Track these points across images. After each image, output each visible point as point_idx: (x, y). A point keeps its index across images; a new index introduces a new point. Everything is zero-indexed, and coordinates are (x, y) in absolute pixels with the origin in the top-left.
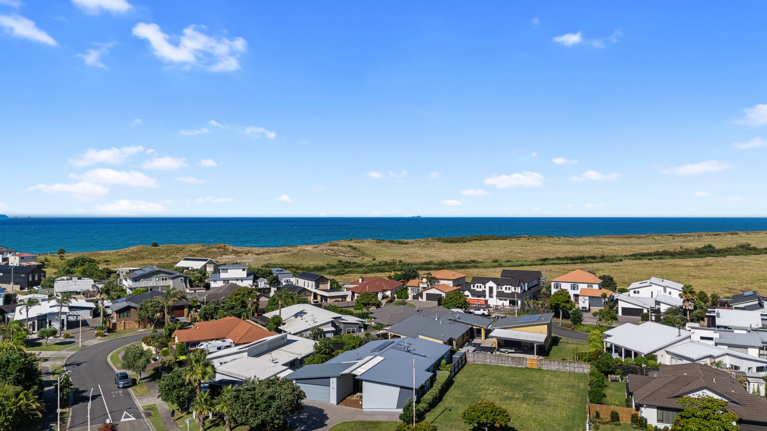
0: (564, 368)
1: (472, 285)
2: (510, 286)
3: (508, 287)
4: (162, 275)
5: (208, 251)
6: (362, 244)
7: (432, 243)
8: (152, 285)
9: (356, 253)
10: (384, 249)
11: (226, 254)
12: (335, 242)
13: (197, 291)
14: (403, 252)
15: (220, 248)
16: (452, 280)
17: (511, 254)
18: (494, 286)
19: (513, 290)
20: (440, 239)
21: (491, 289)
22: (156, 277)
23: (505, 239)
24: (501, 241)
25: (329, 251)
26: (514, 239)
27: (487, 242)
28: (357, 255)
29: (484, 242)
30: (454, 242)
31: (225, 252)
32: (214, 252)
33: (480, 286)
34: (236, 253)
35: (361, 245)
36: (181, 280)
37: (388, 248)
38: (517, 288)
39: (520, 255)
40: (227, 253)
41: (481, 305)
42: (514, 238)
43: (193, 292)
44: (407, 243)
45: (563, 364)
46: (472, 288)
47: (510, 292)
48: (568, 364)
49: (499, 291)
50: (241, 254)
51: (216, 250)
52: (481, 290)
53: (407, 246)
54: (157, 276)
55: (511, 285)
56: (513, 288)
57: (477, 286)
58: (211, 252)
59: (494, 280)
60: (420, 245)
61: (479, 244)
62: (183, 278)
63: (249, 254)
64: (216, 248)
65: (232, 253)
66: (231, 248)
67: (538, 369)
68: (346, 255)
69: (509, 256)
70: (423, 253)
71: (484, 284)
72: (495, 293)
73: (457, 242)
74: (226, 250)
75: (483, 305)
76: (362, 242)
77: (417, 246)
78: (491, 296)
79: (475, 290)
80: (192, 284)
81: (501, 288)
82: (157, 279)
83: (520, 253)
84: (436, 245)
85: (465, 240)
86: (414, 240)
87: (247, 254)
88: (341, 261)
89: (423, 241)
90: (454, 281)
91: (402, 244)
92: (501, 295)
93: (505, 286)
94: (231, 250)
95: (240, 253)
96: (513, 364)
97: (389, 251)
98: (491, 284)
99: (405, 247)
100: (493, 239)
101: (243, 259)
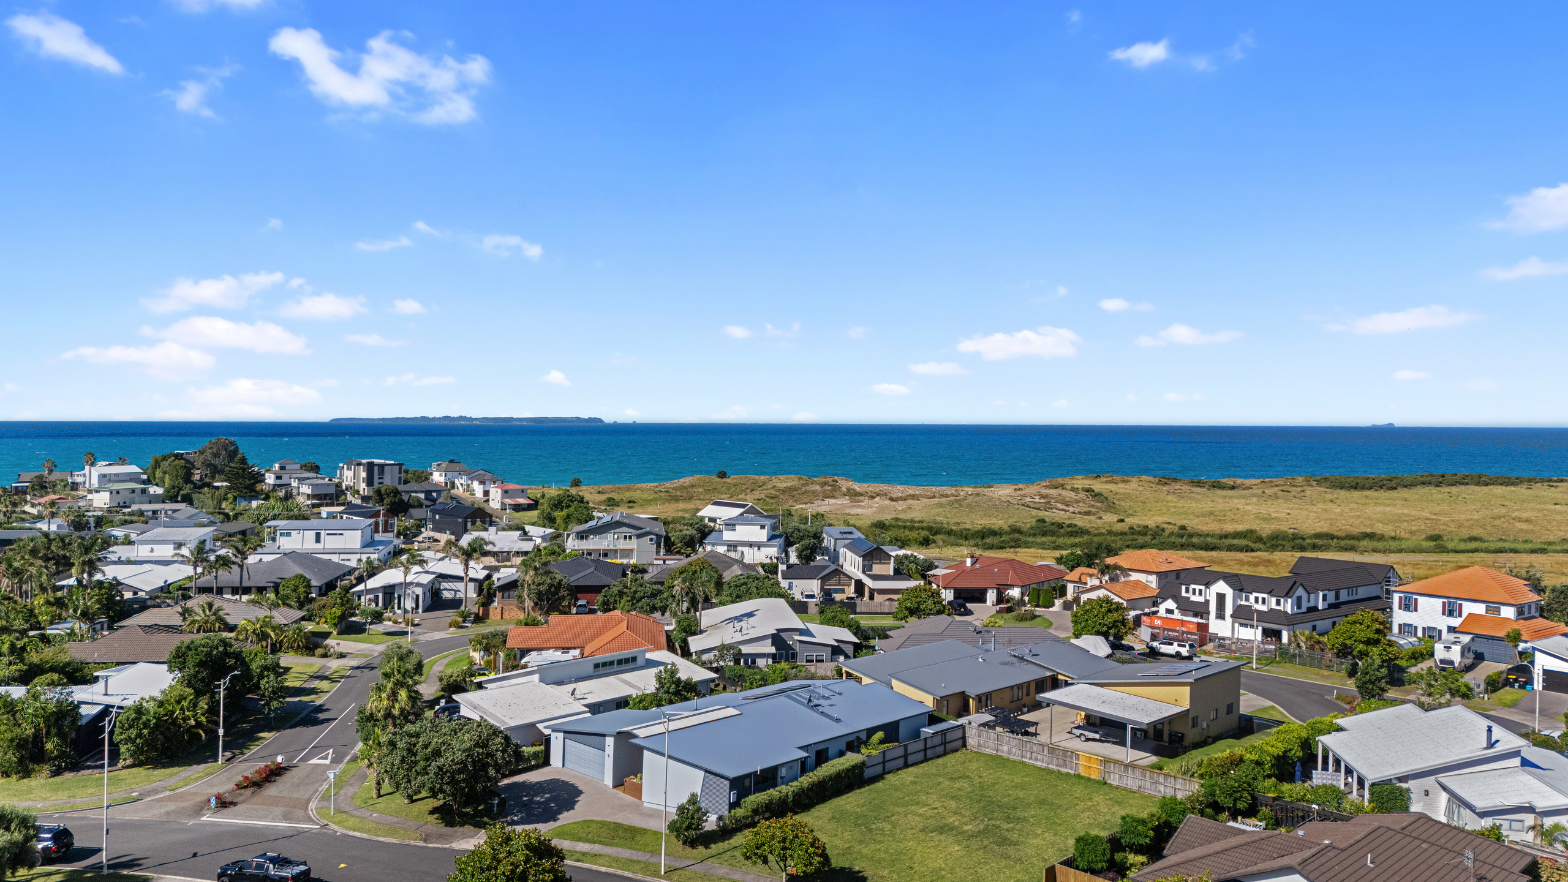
0: (1153, 787)
1: (1184, 588)
2: (1265, 596)
3: (1261, 596)
4: (624, 529)
5: (803, 489)
6: (1122, 485)
7: (1300, 489)
8: (606, 547)
9: (1092, 506)
10: (1170, 498)
11: (833, 497)
12: (1060, 480)
13: (667, 562)
14: (1208, 506)
15: (825, 484)
16: (1157, 573)
17: (1497, 522)
18: (1229, 592)
19: (1274, 606)
20: (1326, 479)
21: (1221, 598)
22: (615, 533)
23: (1513, 484)
24: (1499, 490)
25: (1037, 497)
26: (1539, 485)
27: (1454, 490)
28: (1093, 510)
29: (1447, 489)
30: (1363, 488)
31: (833, 492)
32: (814, 492)
33: (1200, 591)
34: (852, 494)
35: (1120, 488)
36: (651, 540)
37: (1180, 497)
38: (1282, 600)
39: (1524, 526)
40: (835, 494)
41: (1188, 633)
42: (1542, 481)
43: (661, 562)
44: (1233, 488)
45: (1151, 778)
46: (1184, 594)
47: (1264, 608)
48: (1161, 780)
49: (1241, 605)
50: (862, 498)
51: (818, 488)
52: (1201, 599)
53: (1231, 493)
54: (616, 531)
55: (1269, 593)
56: (1274, 600)
57: (1194, 590)
58: (809, 492)
59: (1232, 579)
60: (1263, 492)
61: (1432, 494)
62: (654, 537)
63: (877, 499)
64: (819, 484)
65: (845, 495)
66: (844, 484)
67: (1098, 782)
68: (1071, 509)
69: (1489, 527)
70: (1254, 512)
71: (1208, 585)
72: (1229, 609)
73: (1370, 488)
74: (835, 487)
75: (1192, 634)
76: (1123, 481)
77: (1254, 495)
78: (1221, 616)
79: (1189, 598)
80: (670, 548)
81: (1247, 599)
82: (616, 537)
83: (1527, 521)
84: (1308, 493)
85: (1393, 484)
86: (1259, 481)
87: (873, 497)
88: (1043, 521)
89: (1280, 482)
90: (1161, 575)
91: (1220, 488)
92: (1243, 615)
93: (1255, 594)
94: (844, 489)
95: (861, 495)
96: (1052, 763)
97: (1181, 503)
98: (1221, 587)
99: (1225, 497)
100: (1478, 484)
101: (864, 507)
